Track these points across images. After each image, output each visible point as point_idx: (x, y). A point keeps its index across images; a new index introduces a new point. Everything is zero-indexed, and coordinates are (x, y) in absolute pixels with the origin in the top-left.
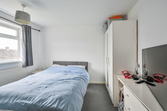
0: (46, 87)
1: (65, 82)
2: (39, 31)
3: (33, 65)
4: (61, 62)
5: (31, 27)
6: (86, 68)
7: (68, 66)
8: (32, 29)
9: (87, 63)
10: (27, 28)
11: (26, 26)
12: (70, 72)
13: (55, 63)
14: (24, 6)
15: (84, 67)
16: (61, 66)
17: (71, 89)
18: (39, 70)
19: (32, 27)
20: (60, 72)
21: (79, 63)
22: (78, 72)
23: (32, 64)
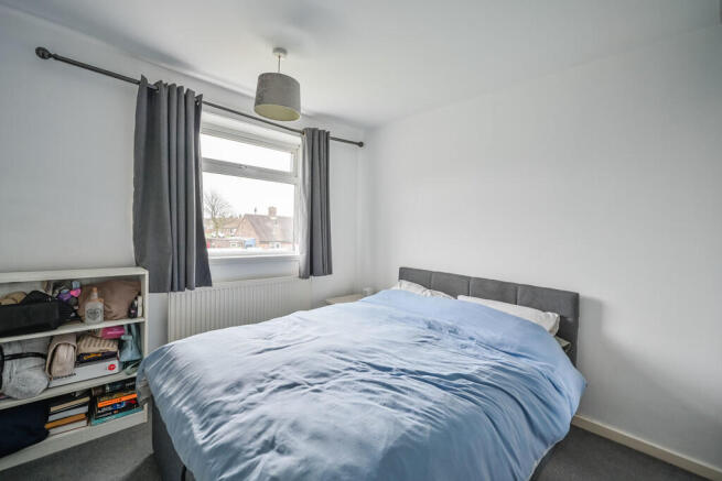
0: (294, 385)
1: (384, 385)
2: (361, 144)
3: (330, 272)
4: (432, 273)
5: (328, 133)
6: (567, 332)
7: (460, 298)
8: (331, 142)
9: (575, 300)
10: (316, 137)
11: (314, 130)
12: (454, 331)
13: (406, 274)
14: (280, 50)
15: (549, 320)
16: (428, 292)
17: (381, 446)
18: (353, 293)
19: (331, 135)
20: (406, 320)
21: (519, 289)
22: (501, 344)
23: (328, 270)
